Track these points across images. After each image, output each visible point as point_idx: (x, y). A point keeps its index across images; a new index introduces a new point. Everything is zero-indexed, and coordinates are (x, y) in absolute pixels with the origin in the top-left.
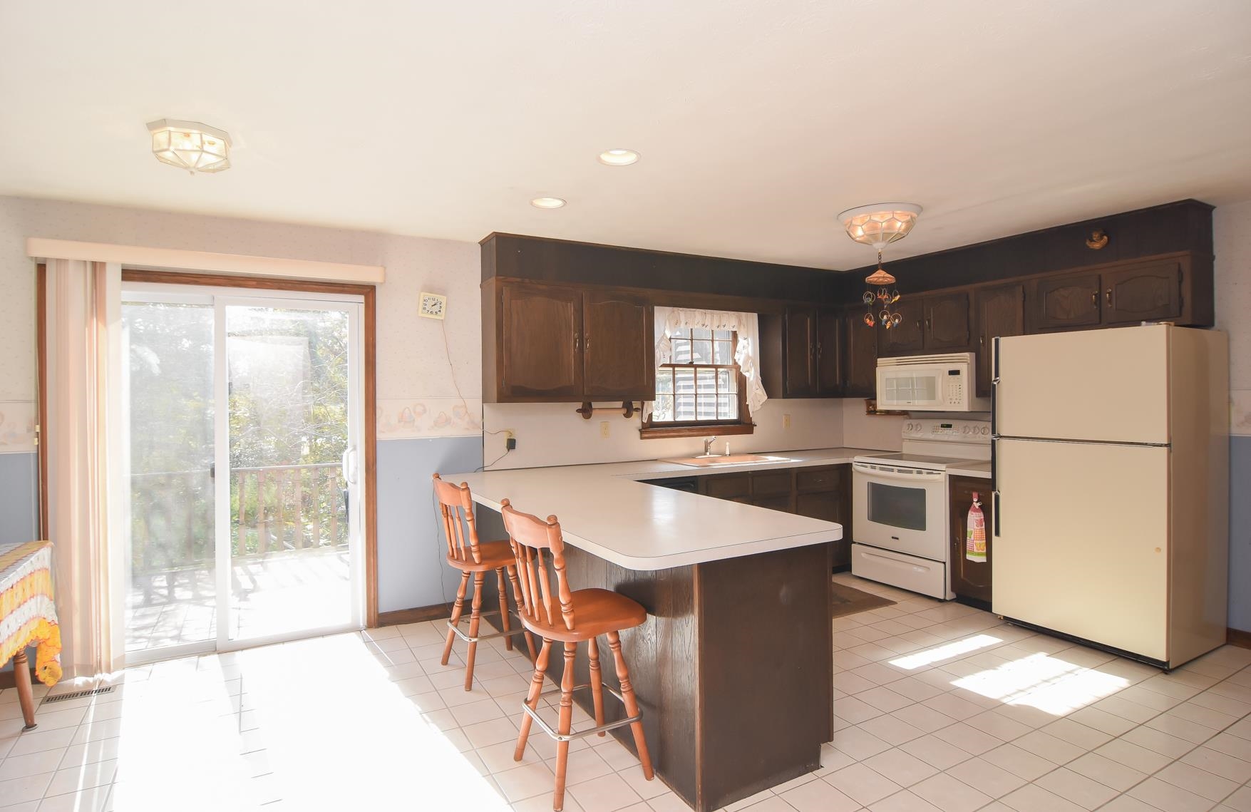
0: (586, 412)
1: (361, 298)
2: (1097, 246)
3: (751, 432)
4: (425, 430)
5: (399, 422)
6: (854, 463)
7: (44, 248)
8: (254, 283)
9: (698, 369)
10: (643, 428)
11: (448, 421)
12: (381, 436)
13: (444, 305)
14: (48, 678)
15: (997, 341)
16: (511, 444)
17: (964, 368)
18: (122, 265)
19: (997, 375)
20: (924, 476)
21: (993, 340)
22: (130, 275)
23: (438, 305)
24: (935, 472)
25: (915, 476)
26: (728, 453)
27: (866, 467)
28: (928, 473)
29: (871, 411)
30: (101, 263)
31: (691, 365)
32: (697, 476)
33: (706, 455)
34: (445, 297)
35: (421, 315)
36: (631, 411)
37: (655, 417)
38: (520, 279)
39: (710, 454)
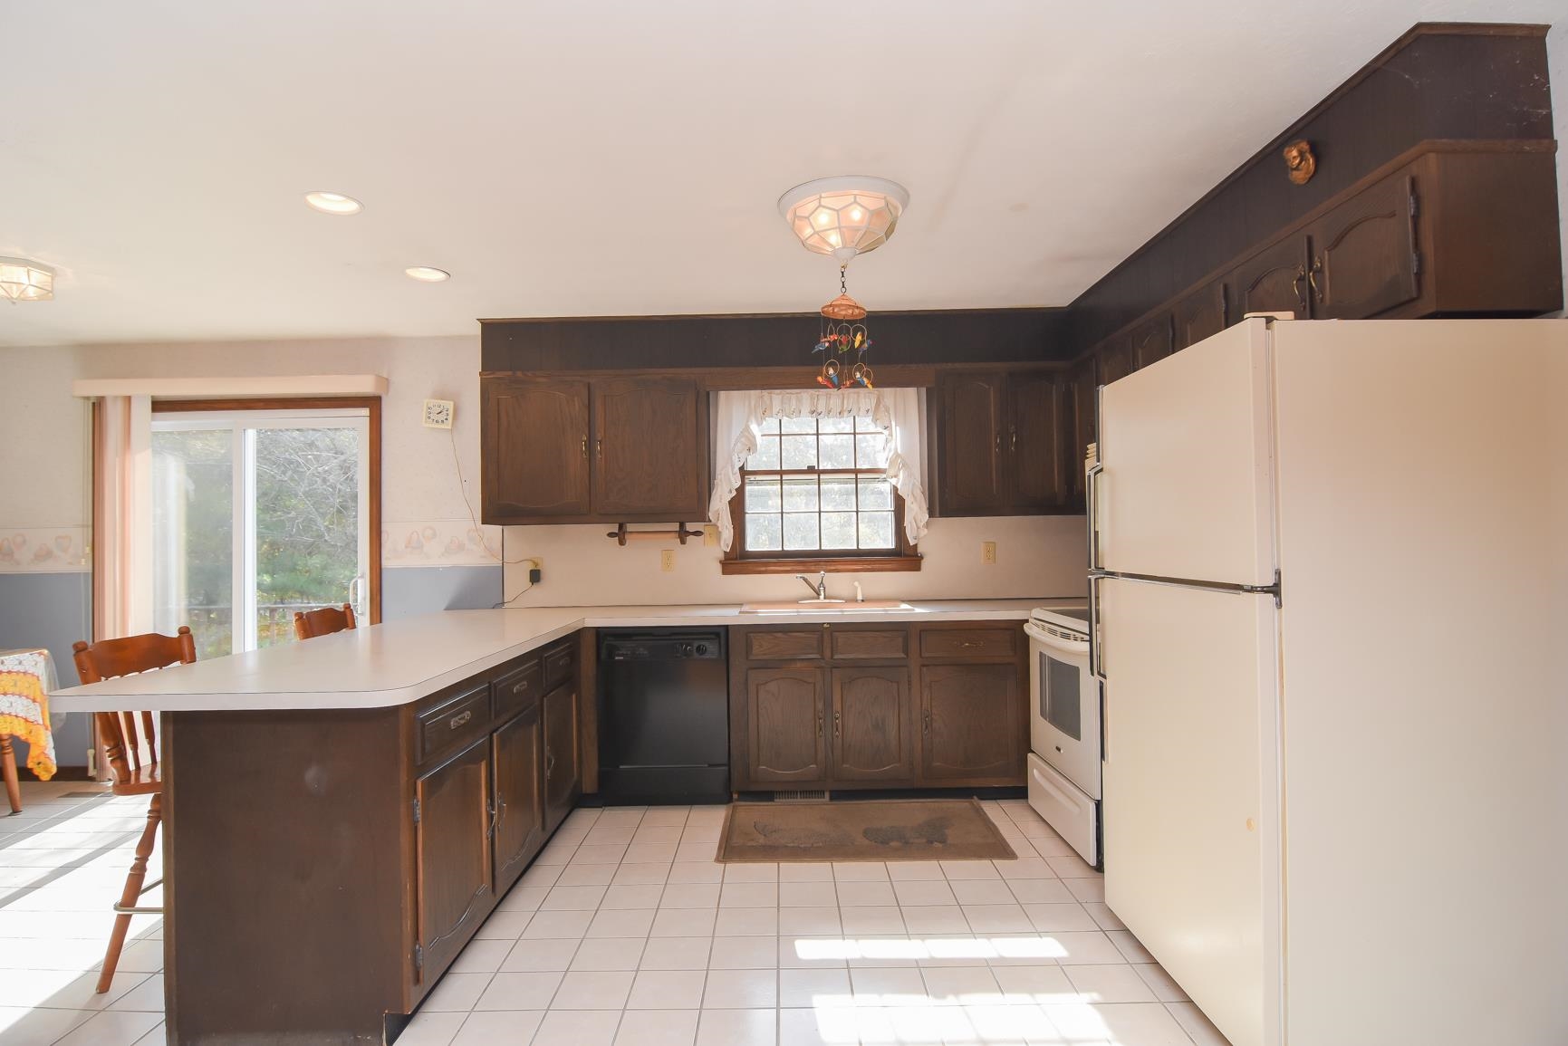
0: (621, 536)
1: (365, 412)
3: (918, 568)
4: (435, 557)
5: (406, 547)
8: (262, 404)
9: (822, 476)
10: (726, 560)
11: (461, 547)
12: (385, 563)
13: (451, 412)
14: (43, 773)
16: (535, 576)
18: (152, 397)
20: (1078, 645)
22: (159, 406)
23: (445, 412)
25: (1071, 643)
26: (860, 597)
28: (1081, 640)
30: (129, 399)
31: (811, 470)
32: (727, 626)
33: (819, 599)
34: (452, 403)
35: (427, 425)
36: (683, 535)
37: (752, 545)
38: (510, 373)
39: (825, 598)
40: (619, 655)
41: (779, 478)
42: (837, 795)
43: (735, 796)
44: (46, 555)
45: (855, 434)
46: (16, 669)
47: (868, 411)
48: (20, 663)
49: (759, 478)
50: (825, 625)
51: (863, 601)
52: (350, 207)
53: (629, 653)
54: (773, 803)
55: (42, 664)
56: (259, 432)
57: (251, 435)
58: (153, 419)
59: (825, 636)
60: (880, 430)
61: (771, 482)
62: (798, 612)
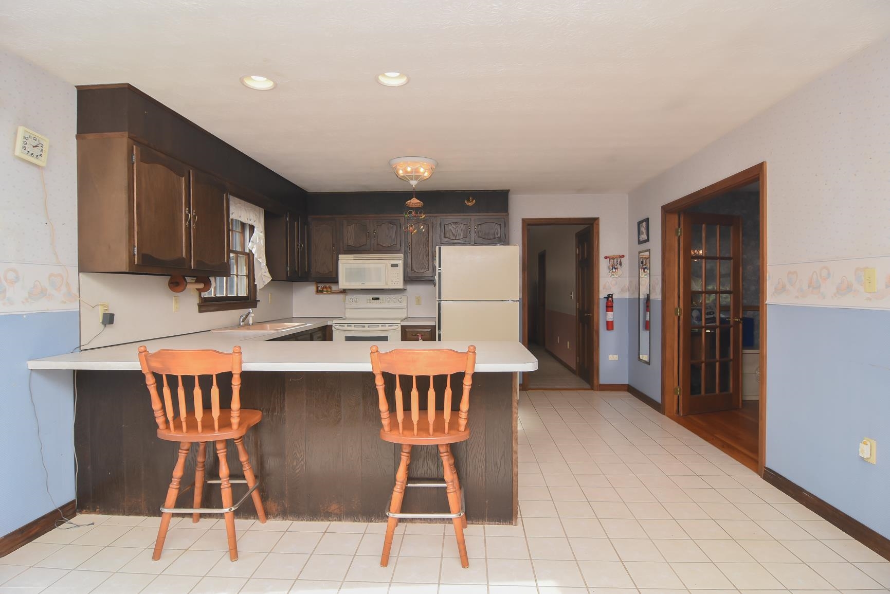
2: (470, 204)
3: (257, 306)
4: (18, 303)
6: (334, 325)
10: (201, 302)
11: (43, 293)
13: (46, 148)
15: (440, 248)
17: (400, 263)
19: (440, 266)
20: (387, 327)
21: (437, 247)
24: (395, 325)
25: (380, 328)
27: (344, 326)
28: (389, 326)
29: (320, 291)
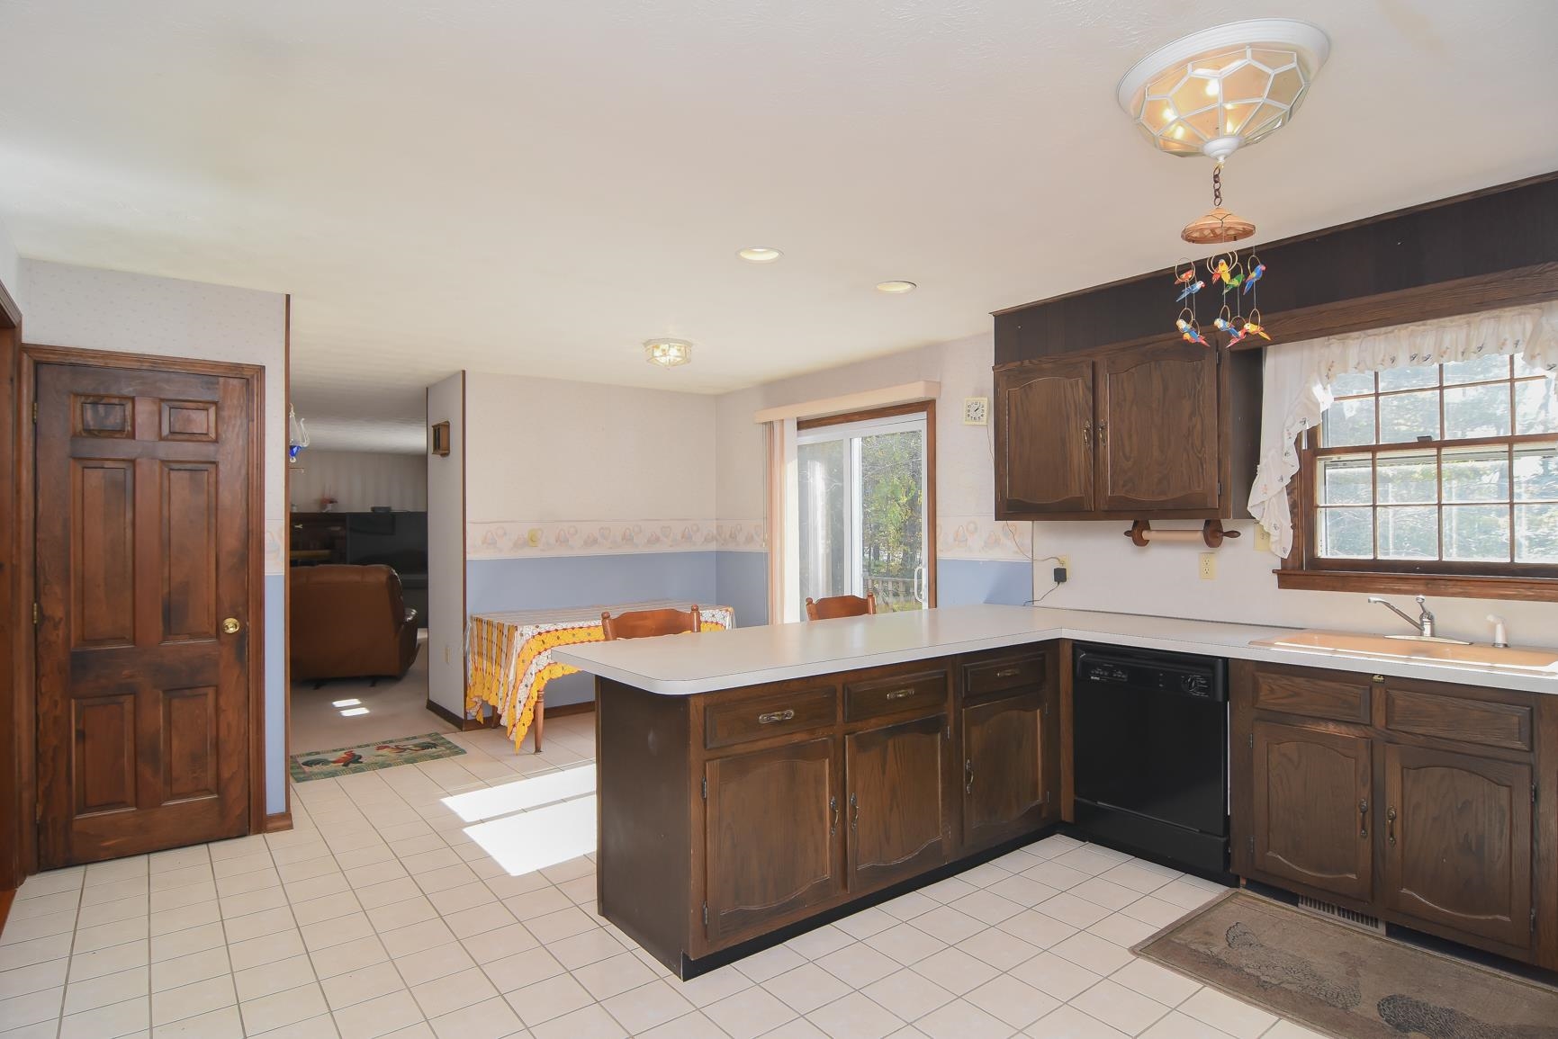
0: (1135, 535)
1: (926, 415)
4: (978, 553)
5: (955, 540)
7: (773, 415)
9: (1446, 451)
10: (1283, 568)
11: (997, 542)
12: (940, 555)
13: (985, 408)
16: (1060, 575)
18: (799, 416)
22: (803, 425)
23: (981, 409)
26: (1500, 639)
30: (783, 420)
31: (1424, 442)
32: (1228, 658)
33: (1422, 635)
34: (986, 399)
35: (966, 423)
36: (1214, 535)
37: (1325, 550)
38: (1019, 363)
39: (1433, 635)
40: (1095, 675)
41: (1371, 457)
42: (1395, 931)
43: (1243, 882)
44: (750, 539)
45: (1512, 380)
46: (710, 620)
47: (1517, 344)
48: (713, 616)
49: (1345, 457)
50: (1376, 678)
51: (1506, 646)
52: (773, 255)
53: (1106, 674)
54: (1294, 908)
55: (728, 619)
56: (864, 439)
57: (857, 443)
58: (798, 436)
59: (1376, 692)
60: (1539, 371)
61: (1359, 463)
62: (1335, 652)
